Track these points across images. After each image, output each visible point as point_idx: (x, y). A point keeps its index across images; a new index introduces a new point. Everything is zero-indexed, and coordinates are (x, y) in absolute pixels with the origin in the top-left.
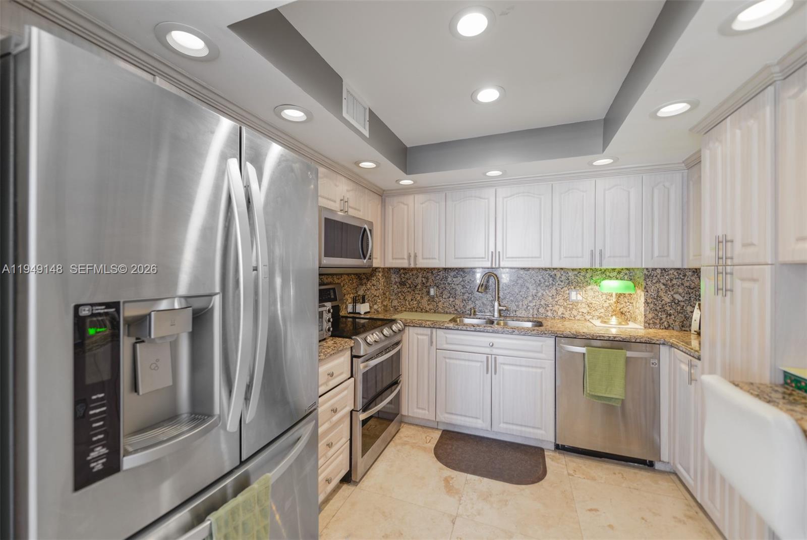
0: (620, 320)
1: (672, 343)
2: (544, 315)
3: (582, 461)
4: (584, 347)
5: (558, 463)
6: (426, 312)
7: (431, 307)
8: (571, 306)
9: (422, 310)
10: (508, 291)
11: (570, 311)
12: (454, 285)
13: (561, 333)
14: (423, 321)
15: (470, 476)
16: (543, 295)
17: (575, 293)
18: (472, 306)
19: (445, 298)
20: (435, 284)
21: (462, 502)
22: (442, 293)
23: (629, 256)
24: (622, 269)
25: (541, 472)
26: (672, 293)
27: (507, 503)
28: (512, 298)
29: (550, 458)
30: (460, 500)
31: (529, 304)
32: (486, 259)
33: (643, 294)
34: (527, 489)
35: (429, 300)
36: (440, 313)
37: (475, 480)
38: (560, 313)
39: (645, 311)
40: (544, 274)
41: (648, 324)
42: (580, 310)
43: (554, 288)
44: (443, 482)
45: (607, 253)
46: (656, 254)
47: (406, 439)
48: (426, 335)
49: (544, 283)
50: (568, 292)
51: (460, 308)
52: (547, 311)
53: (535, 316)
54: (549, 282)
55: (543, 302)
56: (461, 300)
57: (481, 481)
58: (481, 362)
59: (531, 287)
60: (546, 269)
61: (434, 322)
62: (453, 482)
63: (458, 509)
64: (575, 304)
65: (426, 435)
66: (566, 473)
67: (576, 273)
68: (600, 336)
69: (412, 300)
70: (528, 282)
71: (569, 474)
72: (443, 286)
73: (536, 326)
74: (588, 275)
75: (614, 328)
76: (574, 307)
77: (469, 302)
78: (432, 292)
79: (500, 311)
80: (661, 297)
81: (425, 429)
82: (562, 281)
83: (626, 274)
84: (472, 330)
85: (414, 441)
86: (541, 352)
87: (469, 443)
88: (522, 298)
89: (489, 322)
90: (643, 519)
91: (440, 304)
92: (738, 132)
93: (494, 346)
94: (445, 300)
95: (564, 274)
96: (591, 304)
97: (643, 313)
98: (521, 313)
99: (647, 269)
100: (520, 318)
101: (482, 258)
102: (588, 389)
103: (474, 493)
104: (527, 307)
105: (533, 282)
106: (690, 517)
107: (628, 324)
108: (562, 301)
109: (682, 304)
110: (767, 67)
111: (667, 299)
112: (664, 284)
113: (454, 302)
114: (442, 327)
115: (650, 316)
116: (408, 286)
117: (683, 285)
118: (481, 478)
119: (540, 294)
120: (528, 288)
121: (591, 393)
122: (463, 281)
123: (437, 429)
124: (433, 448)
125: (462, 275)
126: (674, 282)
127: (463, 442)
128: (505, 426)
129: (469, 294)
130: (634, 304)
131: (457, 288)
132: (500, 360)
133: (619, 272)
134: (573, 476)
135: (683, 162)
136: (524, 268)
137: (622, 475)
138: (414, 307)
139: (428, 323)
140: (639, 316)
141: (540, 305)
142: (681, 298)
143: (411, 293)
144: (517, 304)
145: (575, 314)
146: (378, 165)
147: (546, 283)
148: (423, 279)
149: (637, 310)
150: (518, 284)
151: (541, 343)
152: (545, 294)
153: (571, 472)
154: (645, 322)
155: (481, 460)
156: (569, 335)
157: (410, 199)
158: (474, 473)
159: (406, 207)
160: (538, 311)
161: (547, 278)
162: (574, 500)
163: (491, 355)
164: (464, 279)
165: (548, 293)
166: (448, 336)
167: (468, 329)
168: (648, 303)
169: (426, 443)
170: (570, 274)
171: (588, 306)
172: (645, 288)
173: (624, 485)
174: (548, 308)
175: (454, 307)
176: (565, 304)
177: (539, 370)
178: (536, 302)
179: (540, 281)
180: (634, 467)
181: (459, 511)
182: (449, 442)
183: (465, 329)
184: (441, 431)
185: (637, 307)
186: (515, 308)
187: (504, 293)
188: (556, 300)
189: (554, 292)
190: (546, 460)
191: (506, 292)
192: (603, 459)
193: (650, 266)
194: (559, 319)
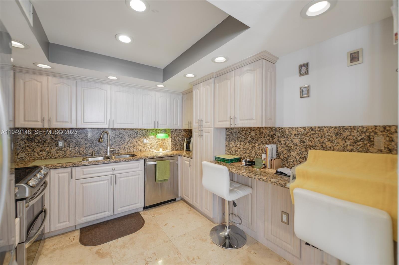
0: (163, 149)
1: (182, 155)
2: (133, 151)
3: (155, 209)
4: (156, 161)
5: (147, 214)
6: (55, 158)
7: (60, 154)
8: (144, 146)
9: (51, 157)
10: (115, 140)
11: (144, 147)
12: (79, 138)
13: (147, 157)
14: (63, 164)
15: (110, 243)
16: (132, 141)
17: (146, 139)
18: (92, 150)
19: (72, 148)
20: (64, 138)
21: (112, 257)
22: (69, 144)
23: (166, 124)
24: (162, 129)
25: (142, 222)
26: (178, 138)
27: (135, 242)
28: (117, 144)
29: (143, 214)
30: (111, 256)
31: (126, 146)
32: (106, 123)
33: (170, 138)
34: (140, 232)
35: (58, 150)
36: (68, 157)
37: (114, 243)
38: (139, 149)
39: (171, 145)
40: (132, 131)
41: (172, 149)
42: (148, 147)
43: (137, 138)
44: (96, 255)
45: (160, 123)
46: (174, 124)
47: (53, 248)
48: (67, 172)
49: (132, 136)
50: (143, 139)
51: (84, 153)
52: (134, 149)
53: (128, 152)
54: (135, 135)
55: (132, 145)
56: (84, 148)
57: (117, 241)
58: (107, 180)
59: (126, 138)
60: (133, 129)
61: (74, 163)
62: (102, 251)
63: (112, 261)
64: (146, 144)
65: (68, 237)
66: (151, 217)
67: (146, 131)
68: (161, 156)
69: (41, 151)
70: (125, 135)
71: (153, 217)
72: (70, 140)
73: (131, 156)
74: (151, 132)
75: (161, 152)
76: (145, 146)
77: (90, 148)
78: (61, 144)
79: (111, 151)
80: (175, 139)
81: (65, 235)
82: (140, 135)
83: (163, 131)
84: (101, 163)
85: (61, 245)
86: (138, 168)
87: (101, 227)
88: (122, 144)
89: (105, 158)
90: (180, 218)
91: (68, 152)
92: (204, 88)
93: (115, 170)
94: (72, 149)
95: (141, 131)
96: (152, 144)
97: (170, 146)
98: (122, 151)
99: (172, 129)
100: (122, 154)
101: (103, 123)
102: (158, 178)
103: (116, 249)
104: (125, 148)
105: (127, 135)
106: (190, 211)
107: (165, 150)
108: (140, 143)
109: (181, 141)
110: (213, 73)
111: (177, 140)
112: (176, 135)
113: (79, 150)
114: (81, 165)
115: (172, 146)
116: (36, 141)
117: (181, 134)
118: (117, 240)
119: (131, 141)
120: (125, 139)
121: (159, 180)
122: (85, 136)
123: (75, 230)
124: (79, 241)
125: (85, 133)
126: (179, 134)
127: (97, 229)
128: (121, 209)
129: (90, 143)
130: (166, 142)
131: (81, 141)
132: (118, 176)
133: (161, 131)
134: (154, 216)
135: (182, 92)
136: (123, 129)
137: (169, 207)
138: (43, 156)
139: (68, 164)
140: (168, 147)
141: (131, 146)
142: (180, 139)
143: (40, 146)
144: (119, 147)
145: (146, 149)
146: (27, 47)
147: (134, 136)
148: (52, 136)
149: (168, 145)
150: (120, 136)
151: (138, 164)
152: (133, 141)
153: (153, 215)
154: (171, 149)
155: (112, 232)
156: (150, 157)
157: (44, 79)
158: (112, 239)
159: (39, 84)
160: (130, 149)
161: (134, 134)
162: (158, 225)
163: (113, 175)
164: (86, 135)
165: (134, 140)
166: (84, 170)
167: (99, 163)
168: (172, 142)
169: (72, 241)
170: (144, 131)
171: (151, 145)
172: (171, 136)
173: (171, 211)
174: (134, 148)
175: (79, 152)
176: (142, 145)
177: (137, 176)
178: (129, 145)
179: (131, 135)
180: (171, 203)
181: (113, 262)
182: (89, 233)
183: (97, 164)
184: (79, 230)
185: (168, 143)
186: (118, 149)
187: (112, 142)
188: (138, 143)
189: (137, 139)
190: (142, 215)
191: (113, 141)
192: (161, 205)
193: (173, 128)
194: (139, 152)
